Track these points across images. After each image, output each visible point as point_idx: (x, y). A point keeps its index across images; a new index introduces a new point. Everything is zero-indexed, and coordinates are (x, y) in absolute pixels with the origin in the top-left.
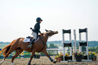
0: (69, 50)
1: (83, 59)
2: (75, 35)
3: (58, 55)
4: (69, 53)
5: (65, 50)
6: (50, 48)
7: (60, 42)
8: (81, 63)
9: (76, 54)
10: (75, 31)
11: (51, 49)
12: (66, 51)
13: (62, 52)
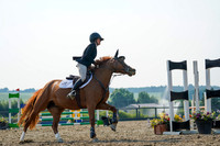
0: (182, 107)
1: (216, 127)
2: (196, 73)
3: (157, 117)
4: (183, 114)
5: (173, 108)
6: (138, 102)
7: (161, 89)
8: (209, 136)
9: (199, 115)
10: (195, 63)
11: (142, 105)
12: (176, 110)
13: (167, 111)
